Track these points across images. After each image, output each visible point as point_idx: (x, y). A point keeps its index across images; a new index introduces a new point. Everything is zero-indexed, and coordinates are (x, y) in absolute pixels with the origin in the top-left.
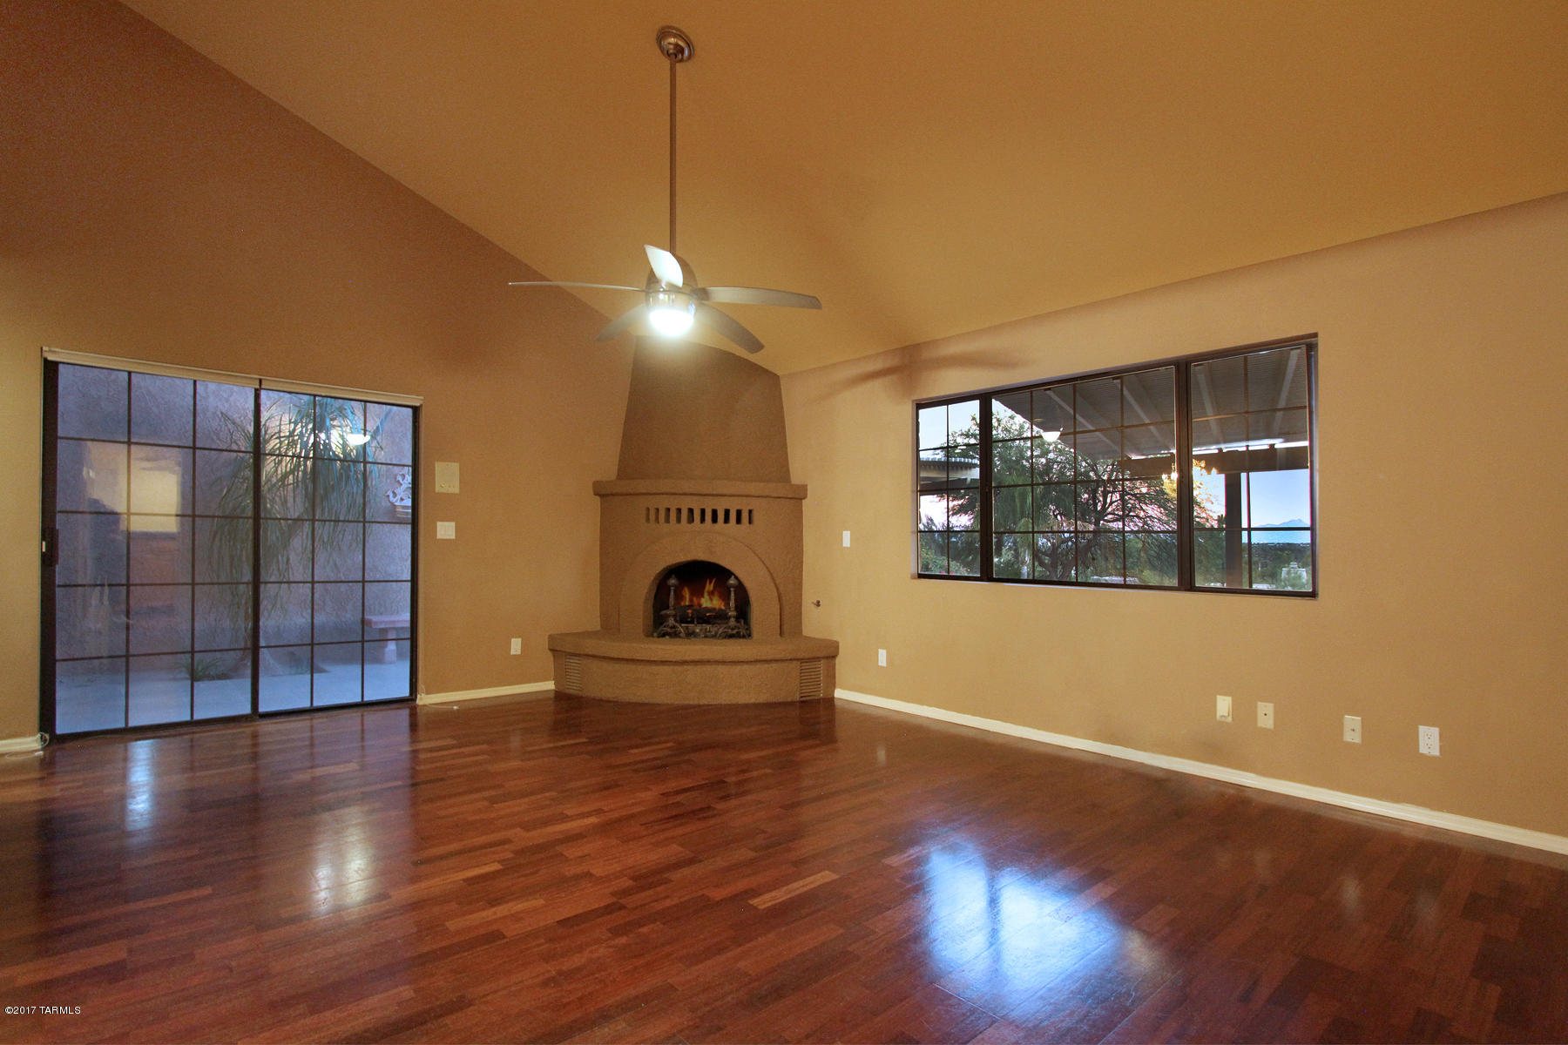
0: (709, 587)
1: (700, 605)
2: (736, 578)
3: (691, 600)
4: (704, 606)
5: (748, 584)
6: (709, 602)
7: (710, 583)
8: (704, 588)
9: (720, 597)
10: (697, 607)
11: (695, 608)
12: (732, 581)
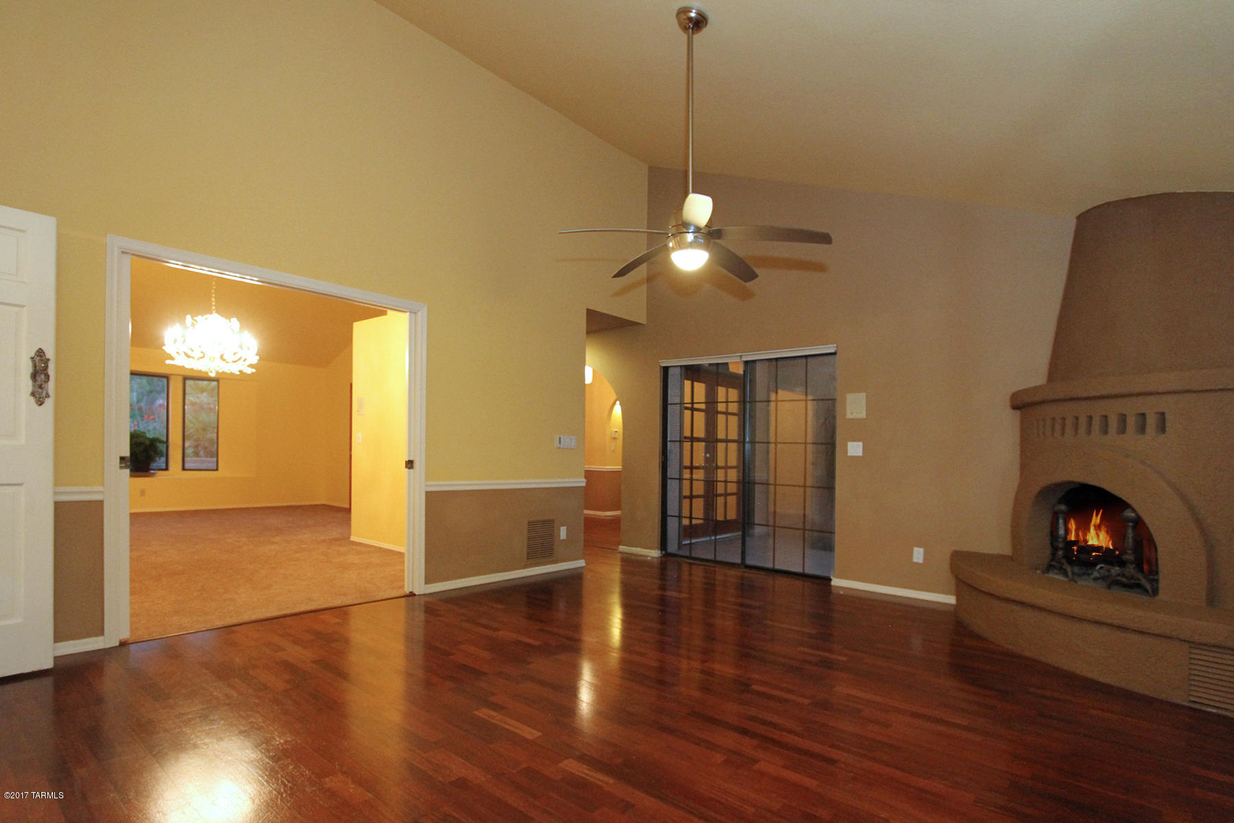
0: (1096, 520)
1: (1086, 541)
2: (1134, 510)
3: (1077, 535)
4: (1090, 543)
5: (1147, 519)
6: (1097, 538)
7: (1097, 515)
8: (1091, 521)
9: (1107, 532)
10: (1082, 544)
11: (1081, 544)
12: (1129, 514)
